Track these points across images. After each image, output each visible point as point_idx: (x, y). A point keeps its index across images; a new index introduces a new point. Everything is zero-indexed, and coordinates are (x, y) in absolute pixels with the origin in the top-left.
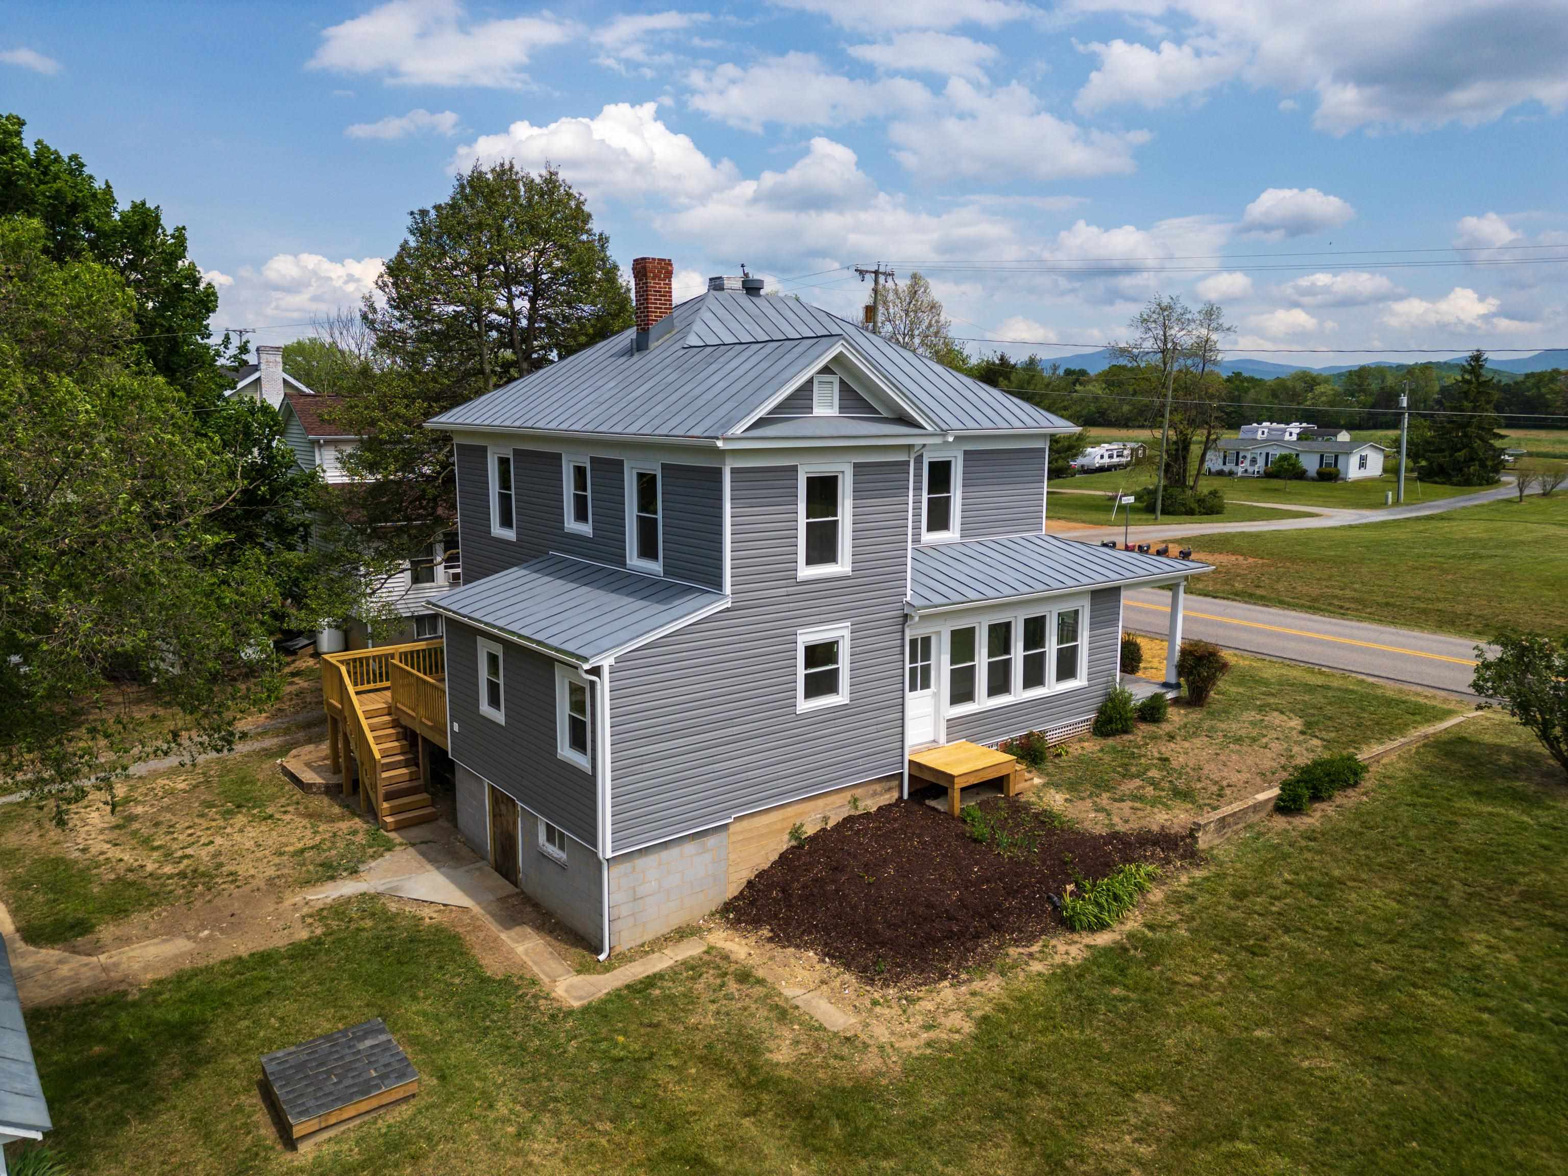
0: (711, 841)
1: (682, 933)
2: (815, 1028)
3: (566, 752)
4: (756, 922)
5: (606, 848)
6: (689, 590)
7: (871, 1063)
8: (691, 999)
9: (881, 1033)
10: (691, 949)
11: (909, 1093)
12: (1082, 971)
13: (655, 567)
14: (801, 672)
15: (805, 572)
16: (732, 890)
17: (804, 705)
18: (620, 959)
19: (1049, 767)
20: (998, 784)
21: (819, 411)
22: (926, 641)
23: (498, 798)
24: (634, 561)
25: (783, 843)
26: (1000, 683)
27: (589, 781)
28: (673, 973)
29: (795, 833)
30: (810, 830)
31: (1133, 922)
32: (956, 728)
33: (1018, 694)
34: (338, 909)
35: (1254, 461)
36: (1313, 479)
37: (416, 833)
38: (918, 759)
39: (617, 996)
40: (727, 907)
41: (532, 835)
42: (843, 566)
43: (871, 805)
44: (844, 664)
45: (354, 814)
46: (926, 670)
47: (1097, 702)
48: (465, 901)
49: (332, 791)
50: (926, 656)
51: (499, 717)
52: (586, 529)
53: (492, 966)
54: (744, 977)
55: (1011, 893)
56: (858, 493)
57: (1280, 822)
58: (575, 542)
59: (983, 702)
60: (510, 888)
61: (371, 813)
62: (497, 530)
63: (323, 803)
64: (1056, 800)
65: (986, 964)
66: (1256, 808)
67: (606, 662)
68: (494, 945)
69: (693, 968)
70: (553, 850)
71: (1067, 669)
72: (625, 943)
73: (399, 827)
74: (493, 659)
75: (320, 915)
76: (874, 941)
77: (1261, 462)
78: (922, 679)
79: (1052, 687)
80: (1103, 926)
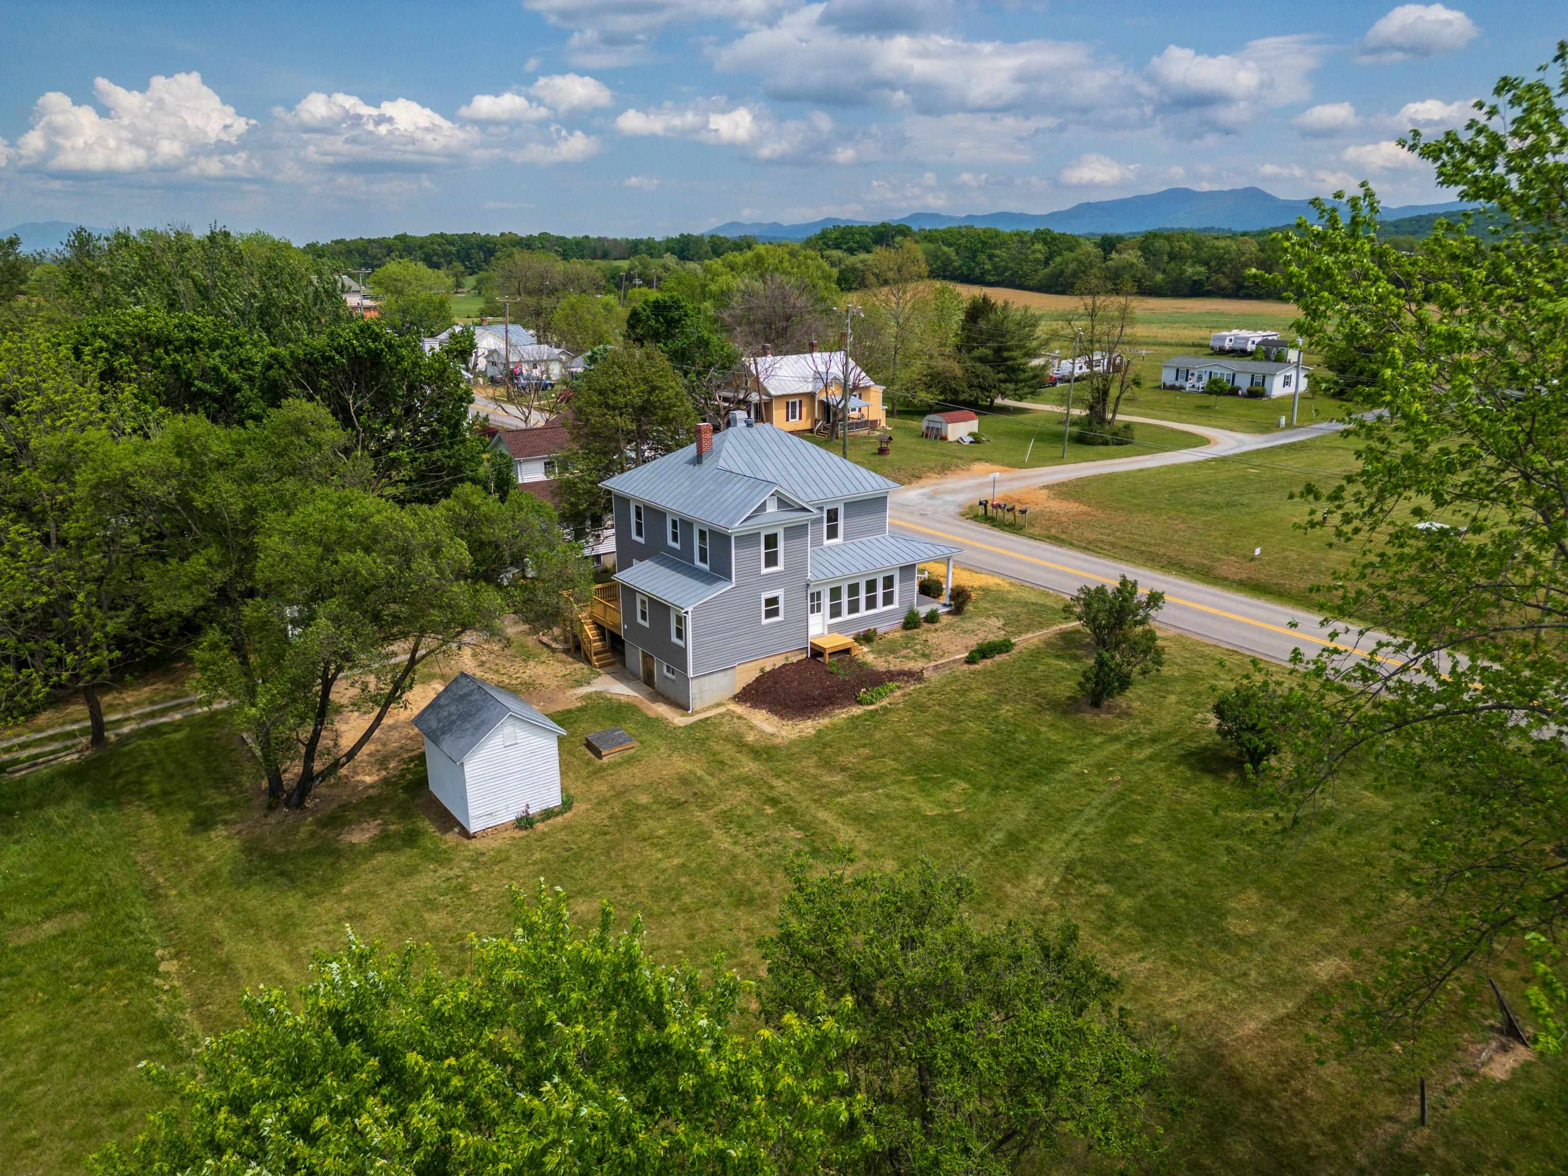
0: (729, 672)
1: (718, 705)
2: (761, 732)
3: (674, 639)
4: (745, 701)
5: (691, 674)
6: (719, 579)
7: (777, 741)
8: (721, 724)
9: (784, 733)
10: (722, 710)
11: (788, 748)
12: (858, 717)
13: (706, 567)
14: (763, 608)
15: (765, 571)
16: (737, 691)
17: (765, 622)
18: (695, 713)
19: (874, 644)
20: (847, 651)
21: (769, 510)
22: (819, 593)
23: (645, 655)
24: (698, 563)
25: (757, 674)
26: (853, 608)
27: (684, 651)
28: (715, 717)
29: (762, 670)
30: (768, 669)
31: (885, 702)
32: (831, 628)
33: (863, 612)
34: (588, 696)
35: (1200, 378)
36: (1244, 396)
37: (608, 669)
38: (815, 642)
39: (696, 723)
40: (735, 697)
41: (661, 670)
42: (780, 568)
43: (795, 660)
44: (781, 605)
45: (579, 661)
46: (819, 605)
47: (905, 614)
48: (632, 693)
49: (566, 651)
50: (819, 599)
51: (646, 624)
52: (677, 546)
53: (651, 715)
54: (740, 717)
55: (839, 691)
56: (786, 539)
57: (966, 667)
58: (672, 550)
59: (845, 616)
60: (650, 689)
61: (588, 661)
62: (635, 537)
63: (562, 656)
64: (870, 658)
65: (827, 714)
66: (954, 661)
67: (690, 609)
68: (650, 709)
69: (722, 715)
70: (670, 675)
71: (888, 599)
72: (697, 708)
73: (601, 667)
74: (643, 602)
75: (582, 698)
76: (786, 706)
77: (1206, 379)
78: (816, 608)
79: (880, 608)
80: (872, 703)
